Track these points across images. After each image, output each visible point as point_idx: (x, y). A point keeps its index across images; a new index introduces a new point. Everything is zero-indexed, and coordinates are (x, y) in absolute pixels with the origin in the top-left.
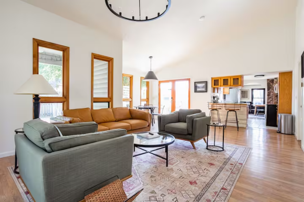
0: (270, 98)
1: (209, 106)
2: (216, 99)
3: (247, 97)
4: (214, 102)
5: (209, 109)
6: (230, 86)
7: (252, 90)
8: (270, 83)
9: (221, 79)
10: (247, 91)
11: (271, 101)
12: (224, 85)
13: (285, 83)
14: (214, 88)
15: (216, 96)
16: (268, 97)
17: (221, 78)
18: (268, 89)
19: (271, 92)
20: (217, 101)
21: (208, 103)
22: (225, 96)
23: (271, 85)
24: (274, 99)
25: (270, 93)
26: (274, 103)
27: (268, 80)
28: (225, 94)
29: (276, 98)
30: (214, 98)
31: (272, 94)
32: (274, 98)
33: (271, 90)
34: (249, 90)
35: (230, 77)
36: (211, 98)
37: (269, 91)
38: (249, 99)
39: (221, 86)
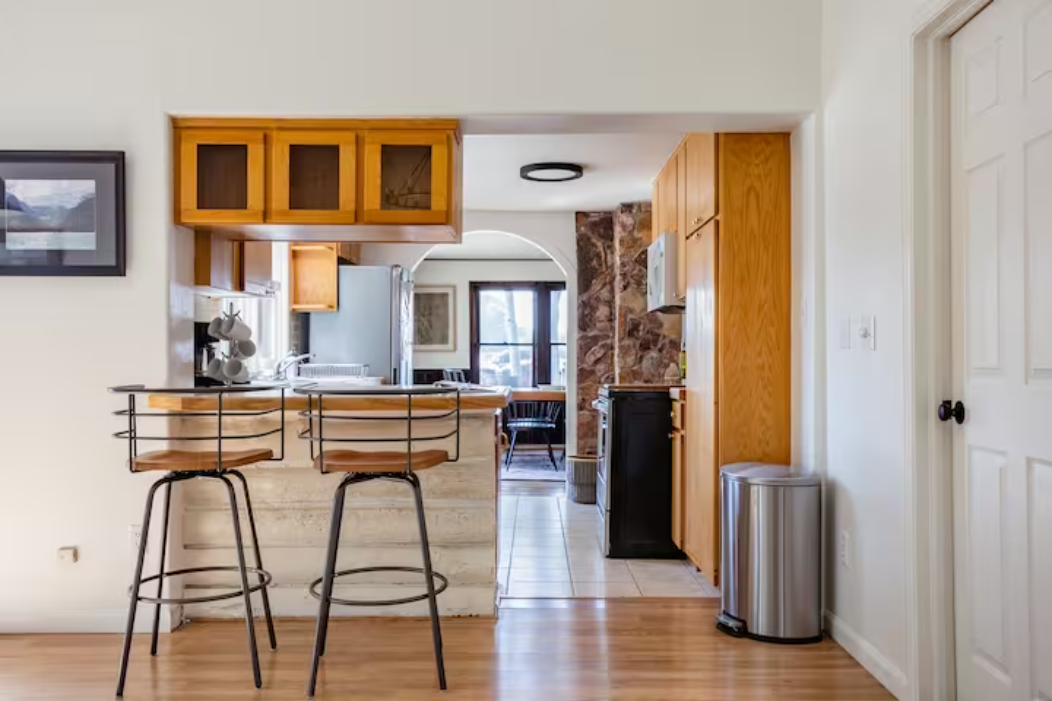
0: (595, 339)
1: (132, 434)
2: (222, 348)
3: (444, 340)
4: (203, 382)
5: (136, 467)
6: (358, 218)
7: (475, 287)
8: (594, 240)
9: (266, 140)
10: (445, 296)
11: (597, 361)
12: (296, 202)
13: (753, 219)
14: (203, 237)
15: (219, 322)
16: (582, 338)
17: (266, 130)
18: (585, 282)
19: (598, 299)
20: (237, 367)
21: (122, 402)
22: (302, 323)
23: (598, 256)
24: (621, 347)
25: (594, 309)
26: (622, 378)
27: (580, 215)
28: (302, 307)
29: (627, 342)
30: (203, 336)
31: (602, 312)
32: (621, 340)
33: (596, 285)
34: (454, 288)
35: (359, 130)
36: (173, 335)
37: (585, 297)
38: (455, 349)
39: (266, 217)
